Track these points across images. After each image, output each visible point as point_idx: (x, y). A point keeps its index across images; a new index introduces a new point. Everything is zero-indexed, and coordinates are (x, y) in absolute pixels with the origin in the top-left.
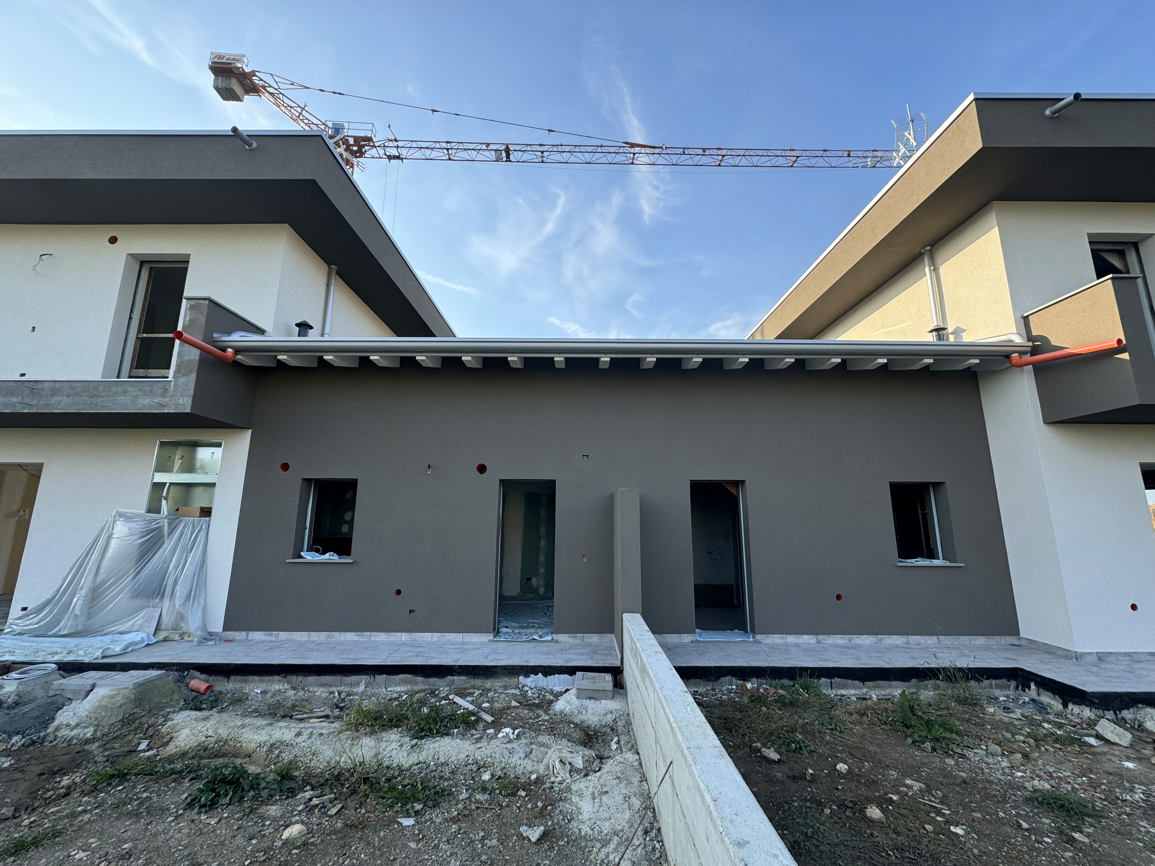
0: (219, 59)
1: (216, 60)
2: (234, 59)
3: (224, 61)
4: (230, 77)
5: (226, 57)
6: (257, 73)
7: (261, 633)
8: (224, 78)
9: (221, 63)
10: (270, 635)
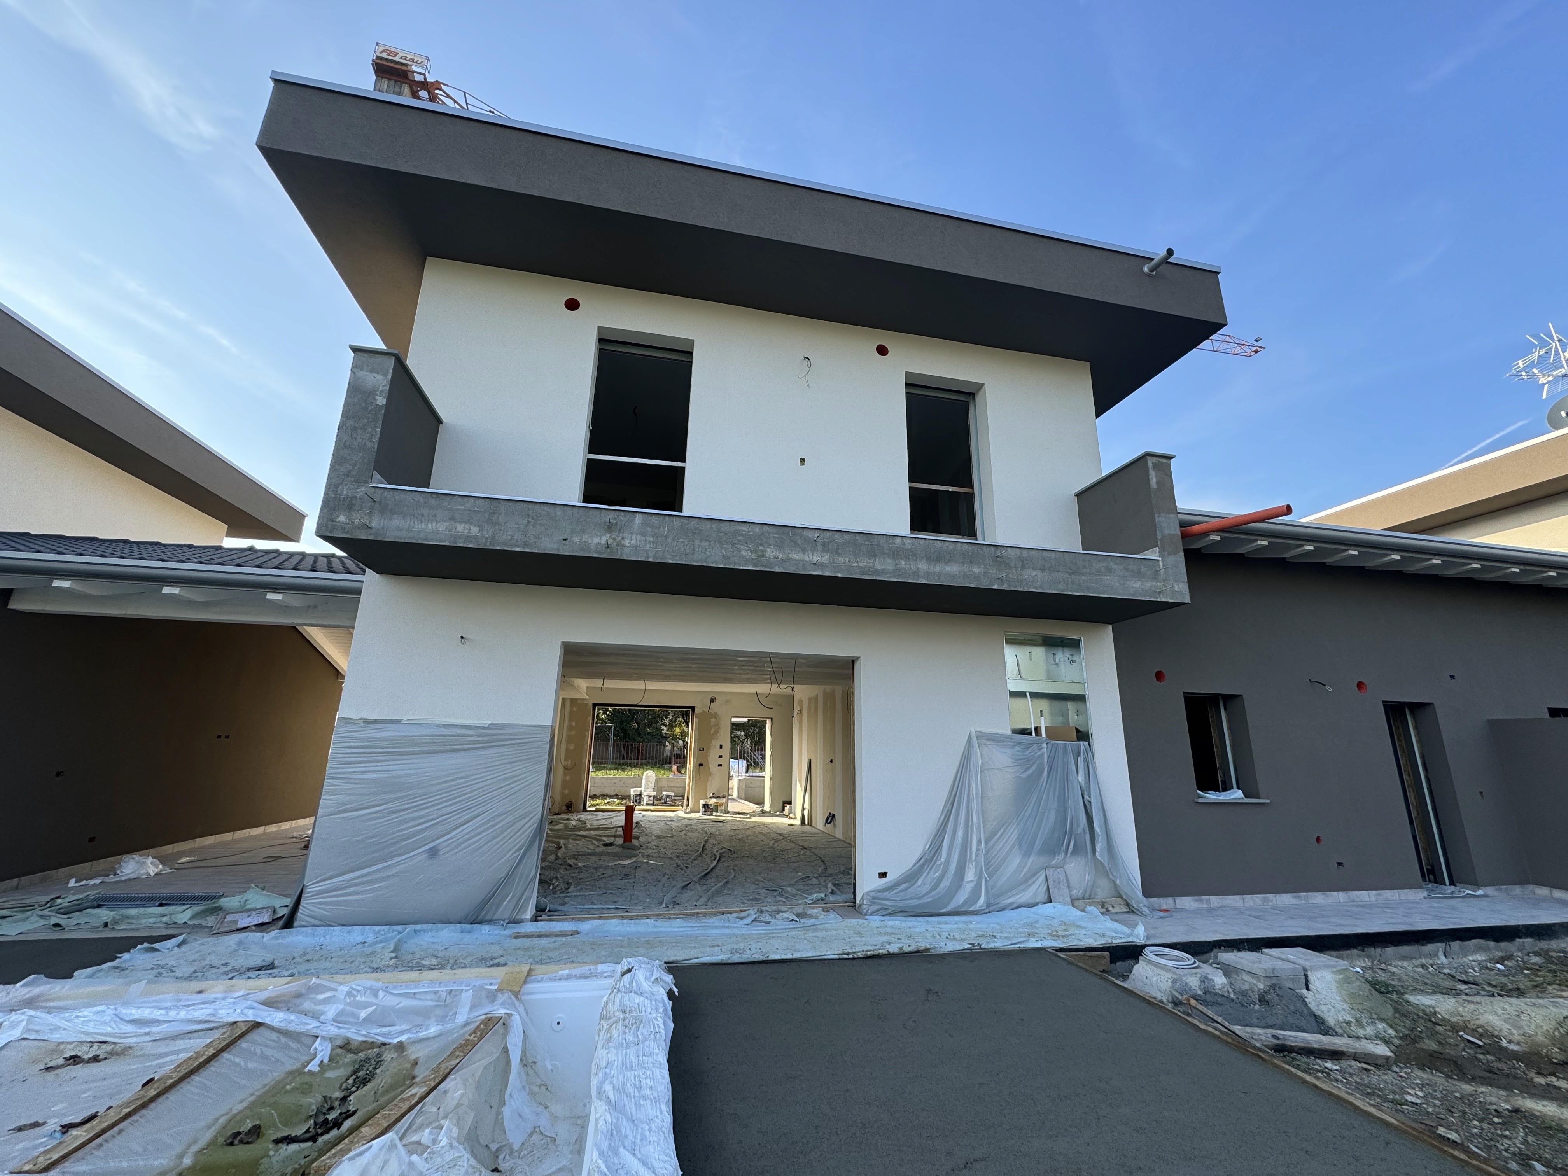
0: (389, 55)
1: (384, 55)
2: (413, 60)
3: (397, 59)
4: (402, 83)
5: (401, 55)
6: (443, 87)
7: (1189, 898)
8: (392, 82)
9: (392, 61)
10: (1201, 900)
